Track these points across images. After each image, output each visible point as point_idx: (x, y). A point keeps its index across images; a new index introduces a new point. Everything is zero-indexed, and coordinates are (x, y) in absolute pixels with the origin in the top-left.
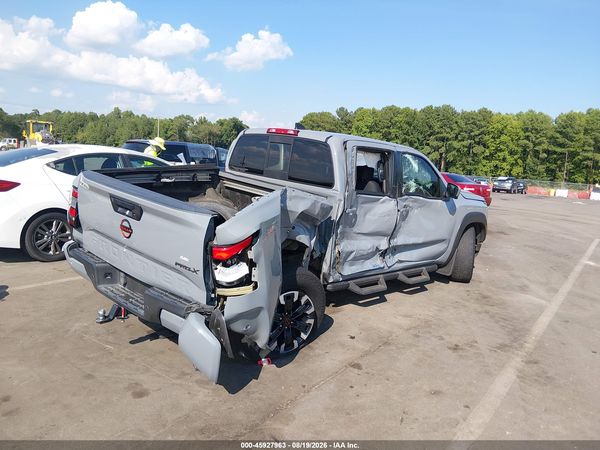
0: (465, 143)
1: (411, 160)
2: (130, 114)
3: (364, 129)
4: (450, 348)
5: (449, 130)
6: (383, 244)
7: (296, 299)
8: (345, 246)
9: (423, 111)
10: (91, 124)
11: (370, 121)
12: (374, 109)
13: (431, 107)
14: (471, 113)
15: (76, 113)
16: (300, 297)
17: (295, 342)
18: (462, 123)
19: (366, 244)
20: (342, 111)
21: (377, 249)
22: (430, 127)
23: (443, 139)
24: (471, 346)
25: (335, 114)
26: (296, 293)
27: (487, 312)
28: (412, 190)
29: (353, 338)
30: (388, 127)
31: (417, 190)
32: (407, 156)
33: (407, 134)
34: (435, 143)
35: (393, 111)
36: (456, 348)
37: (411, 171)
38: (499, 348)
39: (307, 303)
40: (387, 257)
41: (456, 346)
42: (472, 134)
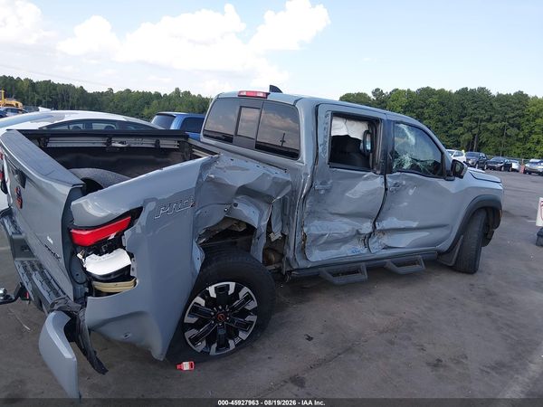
0: (499, 125)
1: (407, 131)
2: (187, 94)
3: (399, 109)
4: (428, 364)
5: (483, 111)
6: (366, 227)
7: (231, 291)
8: (314, 228)
9: (458, 93)
10: (155, 102)
11: (404, 100)
12: (409, 90)
13: (467, 88)
14: (508, 96)
15: (143, 92)
16: (238, 289)
17: (231, 343)
18: (496, 105)
19: (344, 227)
20: (377, 92)
21: (358, 233)
22: (464, 108)
23: (477, 120)
24: (458, 362)
25: (370, 95)
26: (232, 285)
27: (488, 314)
28: (407, 166)
29: (310, 339)
30: (422, 108)
31: (412, 166)
32: (401, 125)
33: (441, 114)
34: (467, 124)
35: (427, 92)
36: (437, 364)
37: (407, 144)
38: (493, 368)
39: (248, 298)
40: (372, 241)
41: (439, 360)
42: (507, 116)
